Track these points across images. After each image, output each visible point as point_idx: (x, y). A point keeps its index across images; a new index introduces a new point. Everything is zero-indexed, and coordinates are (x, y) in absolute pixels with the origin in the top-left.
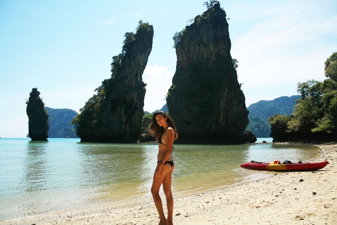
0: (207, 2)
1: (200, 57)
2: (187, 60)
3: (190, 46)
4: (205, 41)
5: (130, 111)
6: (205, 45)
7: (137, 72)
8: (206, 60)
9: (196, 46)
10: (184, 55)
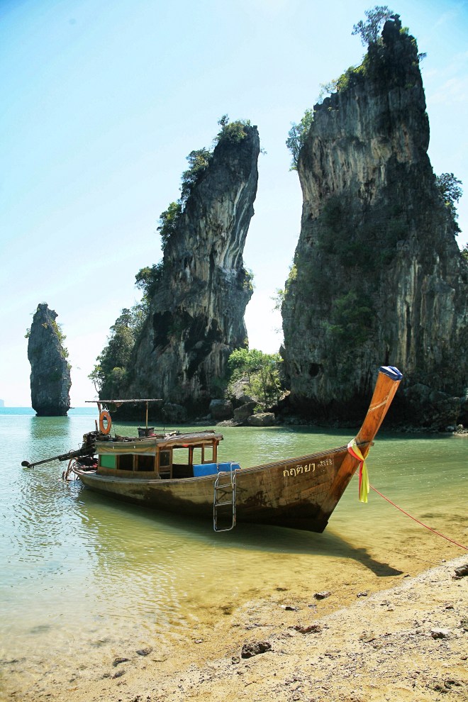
0: (361, 24)
1: (349, 183)
2: (321, 196)
3: (327, 156)
4: (358, 133)
5: (199, 344)
6: (360, 146)
7: (214, 245)
8: (363, 188)
9: (339, 153)
10: (312, 185)
